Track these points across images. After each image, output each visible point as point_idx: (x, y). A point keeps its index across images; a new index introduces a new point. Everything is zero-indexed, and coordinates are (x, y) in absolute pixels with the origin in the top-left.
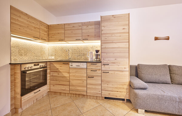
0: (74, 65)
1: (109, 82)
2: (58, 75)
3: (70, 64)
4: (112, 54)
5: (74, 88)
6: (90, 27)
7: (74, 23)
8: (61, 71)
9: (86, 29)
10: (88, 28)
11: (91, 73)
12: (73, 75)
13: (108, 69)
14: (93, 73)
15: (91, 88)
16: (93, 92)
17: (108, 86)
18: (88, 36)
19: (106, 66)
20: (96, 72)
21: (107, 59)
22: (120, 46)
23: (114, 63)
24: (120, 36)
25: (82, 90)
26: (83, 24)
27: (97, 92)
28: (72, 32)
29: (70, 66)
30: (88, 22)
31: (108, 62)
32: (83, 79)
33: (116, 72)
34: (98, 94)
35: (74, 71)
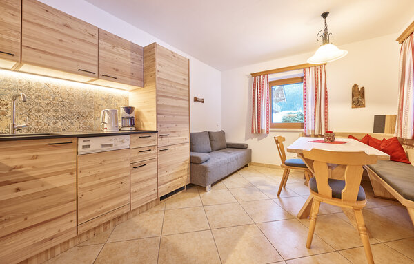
0: (96, 144)
1: (168, 166)
2: (19, 194)
3: (81, 142)
4: (172, 117)
5: (93, 212)
6: (121, 51)
7: (71, 17)
8: (33, 173)
9: (109, 51)
10: (115, 50)
11: (139, 157)
12: (92, 173)
13: (168, 144)
14: (144, 156)
15: (140, 190)
16: (143, 197)
17: (168, 173)
18: (117, 70)
19: (164, 139)
20: (149, 152)
21: (165, 126)
22: (181, 105)
23: (174, 132)
24: (181, 89)
25: (118, 205)
26: (103, 35)
27: (150, 194)
28: (61, 41)
29: (80, 149)
30: (115, 36)
31: (167, 131)
32: (121, 176)
33: (178, 147)
34: (152, 197)
35: (97, 160)
